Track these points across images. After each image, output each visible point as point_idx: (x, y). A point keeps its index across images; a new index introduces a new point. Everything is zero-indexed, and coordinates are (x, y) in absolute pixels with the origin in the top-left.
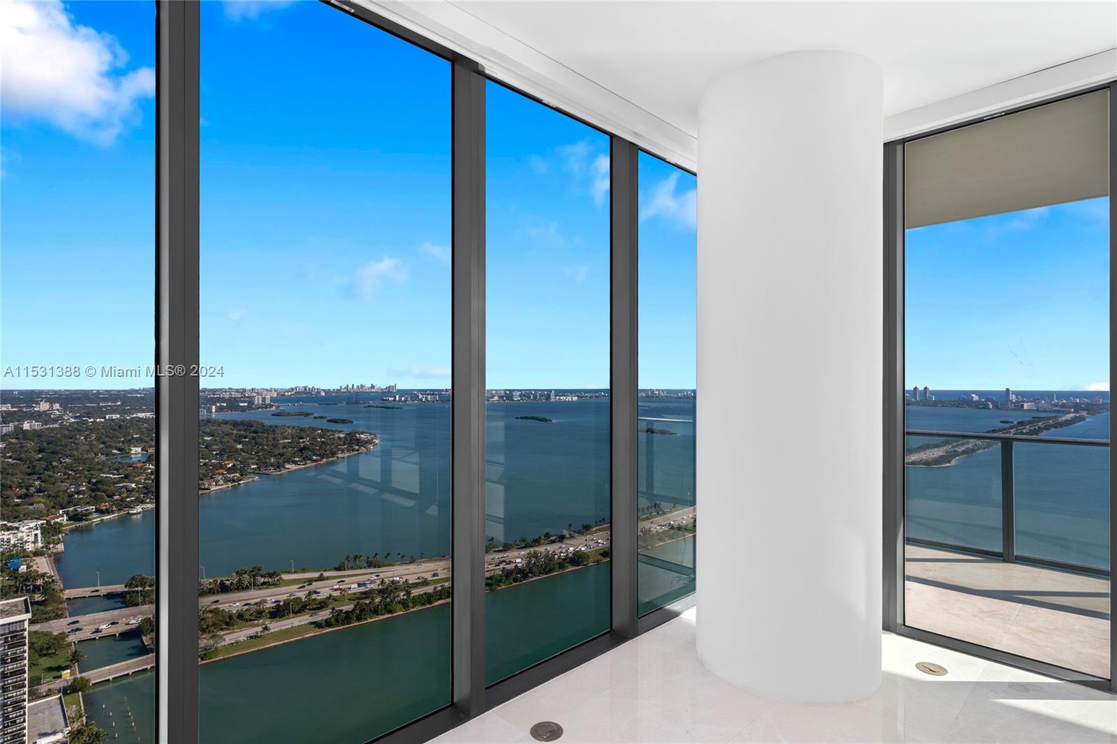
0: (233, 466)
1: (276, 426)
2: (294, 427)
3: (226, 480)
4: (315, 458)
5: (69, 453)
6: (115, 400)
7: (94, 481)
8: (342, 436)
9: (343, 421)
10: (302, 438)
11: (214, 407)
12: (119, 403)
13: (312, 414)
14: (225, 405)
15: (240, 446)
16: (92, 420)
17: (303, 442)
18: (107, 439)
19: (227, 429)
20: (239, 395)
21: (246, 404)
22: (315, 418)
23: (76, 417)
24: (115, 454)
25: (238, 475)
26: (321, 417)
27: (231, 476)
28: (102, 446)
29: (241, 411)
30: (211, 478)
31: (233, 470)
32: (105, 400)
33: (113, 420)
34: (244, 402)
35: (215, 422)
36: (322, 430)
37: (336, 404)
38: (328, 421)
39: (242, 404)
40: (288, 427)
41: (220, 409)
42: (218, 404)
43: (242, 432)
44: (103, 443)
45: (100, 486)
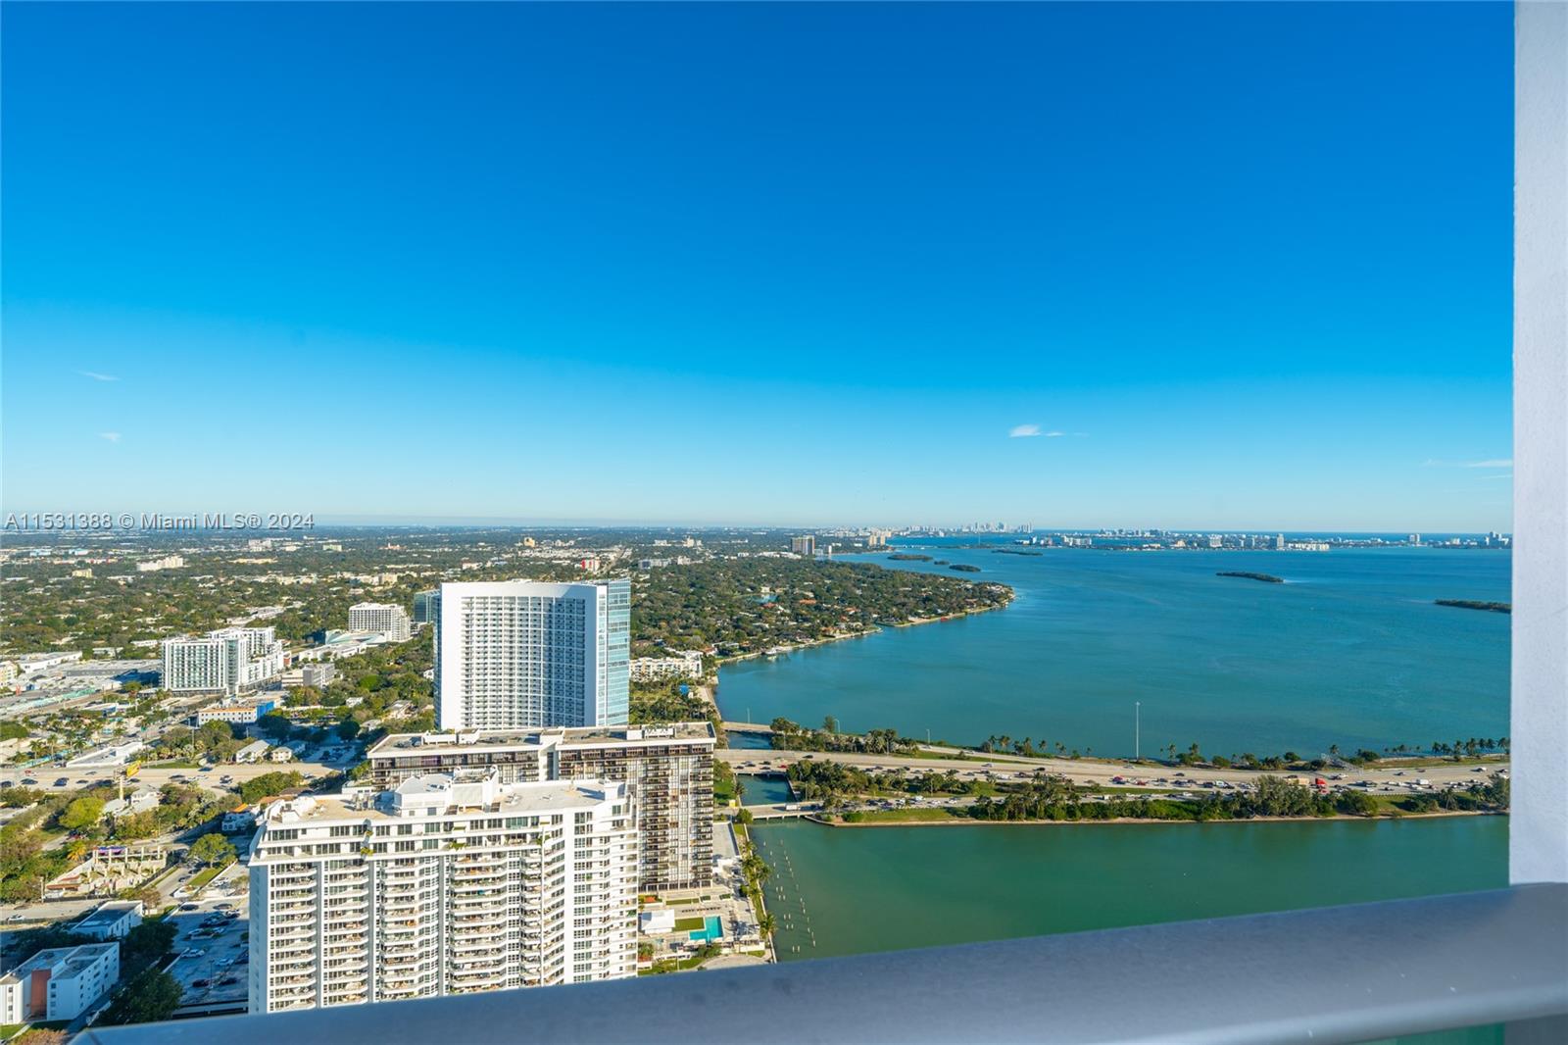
0: (856, 613)
1: (894, 572)
2: (913, 573)
3: (850, 629)
4: (940, 611)
5: (713, 589)
6: (743, 539)
7: (735, 617)
8: (969, 586)
9: (969, 569)
10: (924, 587)
11: (830, 547)
12: (747, 541)
13: (931, 558)
14: (840, 545)
15: (859, 592)
16: (726, 557)
17: (925, 592)
18: (741, 577)
19: (846, 571)
20: (853, 535)
21: (860, 545)
22: (936, 563)
23: (714, 554)
24: (749, 593)
25: (860, 624)
26: (942, 563)
27: (854, 624)
28: (737, 584)
29: (857, 552)
30: (835, 625)
31: (854, 618)
32: (735, 538)
33: (743, 558)
34: (858, 542)
35: (832, 564)
36: (945, 578)
37: (958, 547)
38: (951, 567)
39: (856, 545)
40: (908, 573)
41: (836, 550)
42: (834, 544)
43: (861, 577)
44: (739, 581)
45: (740, 624)
